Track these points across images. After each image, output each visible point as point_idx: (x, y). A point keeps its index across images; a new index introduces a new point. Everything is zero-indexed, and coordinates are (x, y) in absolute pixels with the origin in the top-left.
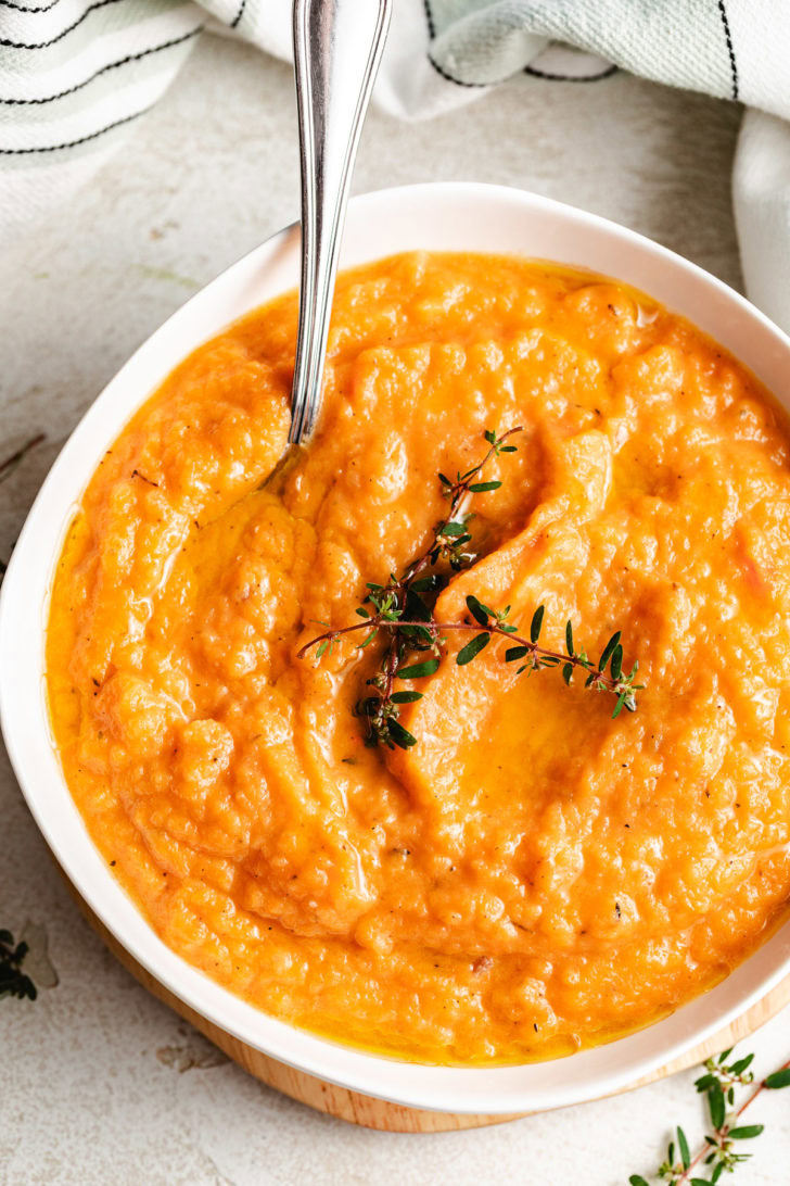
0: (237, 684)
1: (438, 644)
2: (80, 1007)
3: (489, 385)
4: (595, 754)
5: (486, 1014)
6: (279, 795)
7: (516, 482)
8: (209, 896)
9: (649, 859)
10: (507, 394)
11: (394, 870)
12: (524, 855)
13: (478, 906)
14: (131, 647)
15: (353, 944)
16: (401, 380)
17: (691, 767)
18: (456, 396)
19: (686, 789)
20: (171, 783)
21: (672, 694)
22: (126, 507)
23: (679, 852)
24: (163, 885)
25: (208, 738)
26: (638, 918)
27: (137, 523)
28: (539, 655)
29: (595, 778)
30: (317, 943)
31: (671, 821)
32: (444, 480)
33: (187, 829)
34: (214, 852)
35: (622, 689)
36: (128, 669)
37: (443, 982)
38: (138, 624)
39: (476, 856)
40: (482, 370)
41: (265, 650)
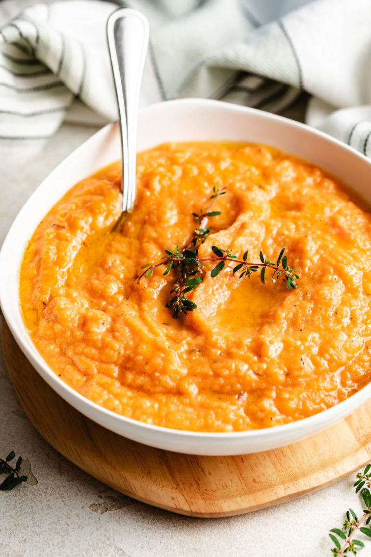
0: (110, 299)
1: (201, 268)
2: (49, 492)
3: (210, 179)
4: (281, 305)
5: (247, 417)
6: (135, 332)
7: (228, 213)
8: (106, 379)
9: (313, 339)
10: (218, 181)
11: (194, 358)
12: (254, 343)
13: (236, 366)
14: (59, 288)
15: (179, 392)
16: (170, 179)
17: (328, 305)
18: (196, 184)
19: (326, 311)
20: (84, 335)
21: (313, 279)
22: (52, 236)
23: (328, 337)
24: (84, 379)
25: (99, 316)
26: (313, 367)
27: (57, 241)
28: (249, 266)
29: (283, 312)
30: (161, 395)
31: (321, 326)
32: (195, 215)
33: (93, 352)
34: (107, 360)
35: (289, 275)
36: (59, 295)
37: (224, 405)
38: (61, 279)
39: (231, 347)
40: (206, 174)
41: (121, 285)
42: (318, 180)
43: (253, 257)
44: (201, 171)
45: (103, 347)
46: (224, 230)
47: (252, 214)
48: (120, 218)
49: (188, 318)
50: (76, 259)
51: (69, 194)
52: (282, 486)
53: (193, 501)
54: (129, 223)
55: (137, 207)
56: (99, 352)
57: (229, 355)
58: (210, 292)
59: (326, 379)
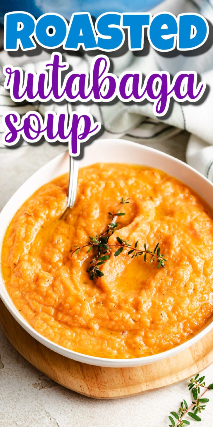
0: (54, 265)
1: (109, 250)
2: (10, 373)
3: (121, 191)
4: (154, 278)
5: (126, 346)
6: (66, 288)
7: (129, 214)
8: (47, 316)
9: (170, 302)
10: (126, 193)
11: (99, 308)
12: (135, 302)
13: (122, 315)
14: (24, 255)
15: (88, 328)
16: (97, 189)
17: (181, 280)
18: (112, 193)
19: (179, 284)
20: (36, 287)
21: (174, 262)
22: (23, 221)
23: (178, 301)
24: (34, 315)
25: (46, 276)
26: (168, 319)
27: (26, 225)
28: (137, 252)
29: (154, 283)
30: (77, 328)
31: (175, 293)
32: (110, 214)
33: (40, 299)
34: (48, 305)
35: (160, 259)
36: (24, 260)
37: (113, 338)
38: (26, 250)
39: (121, 303)
40: (119, 187)
41: (61, 256)
42: (187, 195)
43: (141, 245)
44: (117, 185)
45: (47, 296)
46: (125, 227)
47: (143, 217)
48: (65, 212)
49: (98, 281)
50: (36, 237)
51: (36, 193)
52: (145, 384)
53: (92, 389)
54: (70, 216)
55: (76, 205)
56: (44, 299)
57: (119, 307)
58: (113, 266)
59: (174, 326)
